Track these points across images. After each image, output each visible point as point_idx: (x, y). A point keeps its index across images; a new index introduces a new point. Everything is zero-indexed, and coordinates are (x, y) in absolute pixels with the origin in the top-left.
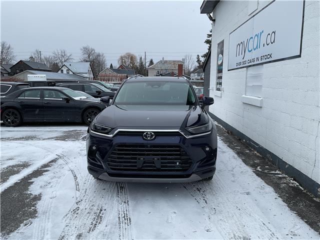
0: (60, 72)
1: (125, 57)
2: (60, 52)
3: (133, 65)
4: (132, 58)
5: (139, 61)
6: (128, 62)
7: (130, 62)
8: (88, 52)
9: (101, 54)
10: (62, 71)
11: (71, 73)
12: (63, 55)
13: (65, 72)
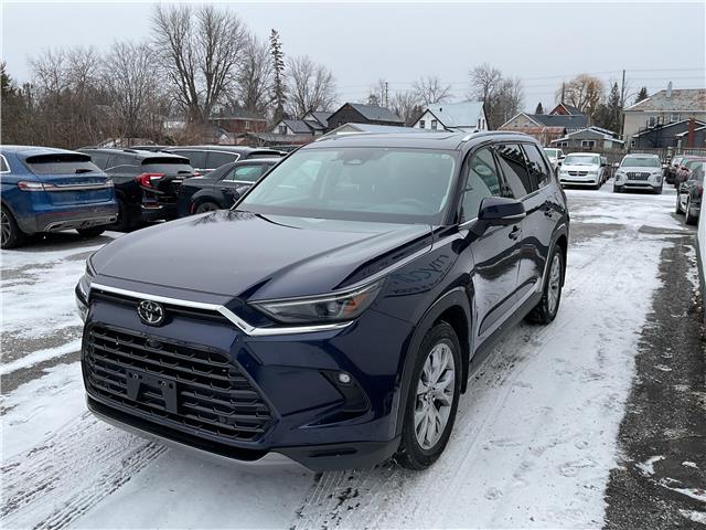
0: (418, 125)
1: (573, 85)
2: (426, 81)
3: (593, 103)
4: (592, 88)
5: (608, 93)
6: (581, 96)
7: (587, 98)
8: (485, 77)
9: (515, 83)
10: (423, 123)
11: (440, 127)
12: (433, 88)
13: (428, 125)
